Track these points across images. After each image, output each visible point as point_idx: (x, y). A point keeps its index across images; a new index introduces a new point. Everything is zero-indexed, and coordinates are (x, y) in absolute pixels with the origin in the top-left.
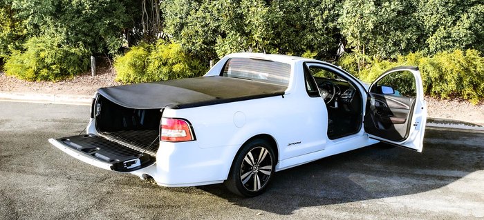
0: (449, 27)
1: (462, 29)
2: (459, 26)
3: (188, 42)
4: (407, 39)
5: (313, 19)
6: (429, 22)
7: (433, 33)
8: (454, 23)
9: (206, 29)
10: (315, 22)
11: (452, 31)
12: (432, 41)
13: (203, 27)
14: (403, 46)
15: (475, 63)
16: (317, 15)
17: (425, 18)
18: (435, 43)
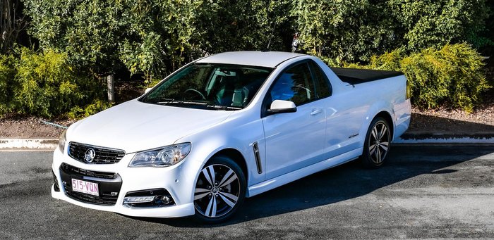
0: (433, 17)
1: (448, 19)
2: (444, 15)
3: (78, 51)
4: (382, 35)
5: (254, 13)
6: (409, 11)
7: (413, 25)
8: (439, 12)
9: (104, 30)
10: (257, 16)
11: (437, 22)
12: (412, 36)
13: (99, 27)
14: (376, 44)
15: (467, 61)
16: (260, 8)
17: (403, 6)
18: (416, 37)
